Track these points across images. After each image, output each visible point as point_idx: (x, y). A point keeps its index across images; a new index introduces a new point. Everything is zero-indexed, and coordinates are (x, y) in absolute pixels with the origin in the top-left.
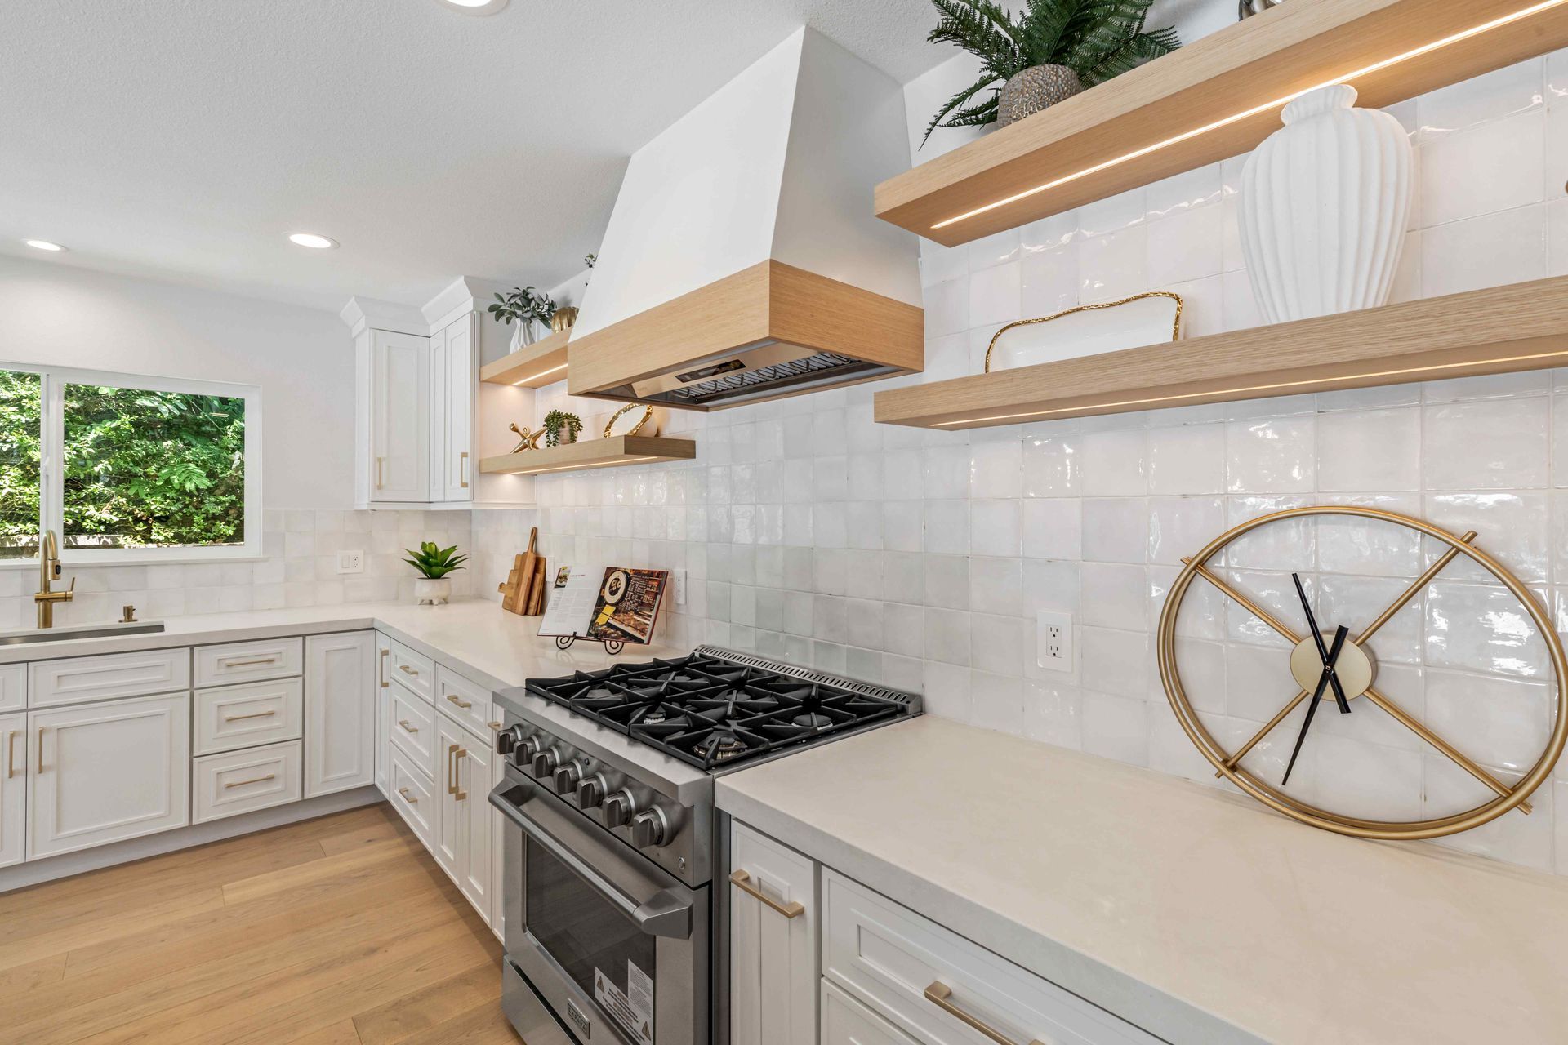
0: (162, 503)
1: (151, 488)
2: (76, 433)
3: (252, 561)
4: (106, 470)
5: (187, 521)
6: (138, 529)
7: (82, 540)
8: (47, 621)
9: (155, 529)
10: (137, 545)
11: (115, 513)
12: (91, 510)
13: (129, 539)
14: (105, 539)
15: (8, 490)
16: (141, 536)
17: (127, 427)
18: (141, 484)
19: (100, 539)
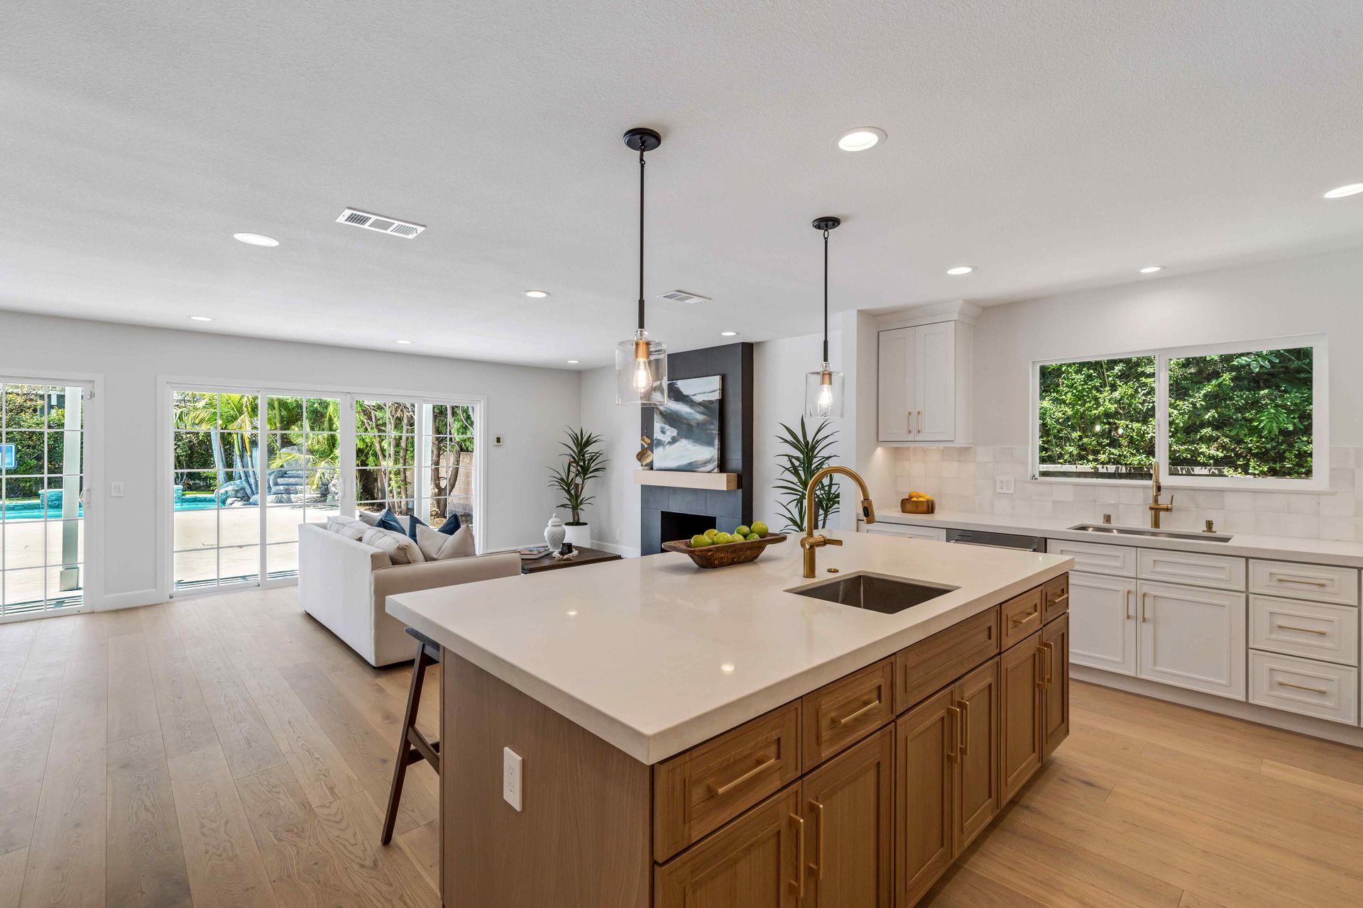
0: (1258, 442)
1: (1249, 430)
2: (1193, 392)
3: (1318, 494)
4: (1214, 417)
5: (1281, 457)
6: (1239, 463)
7: (1197, 470)
8: (1156, 524)
9: (1252, 464)
10: (1239, 475)
11: (1221, 450)
12: (1203, 448)
13: (1231, 471)
14: (1213, 470)
15: (1151, 434)
16: (1242, 468)
17: (1227, 383)
18: (1241, 426)
19: (1210, 470)
